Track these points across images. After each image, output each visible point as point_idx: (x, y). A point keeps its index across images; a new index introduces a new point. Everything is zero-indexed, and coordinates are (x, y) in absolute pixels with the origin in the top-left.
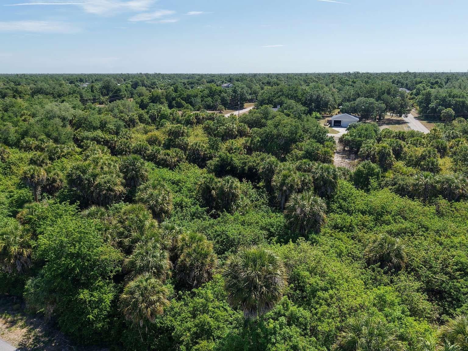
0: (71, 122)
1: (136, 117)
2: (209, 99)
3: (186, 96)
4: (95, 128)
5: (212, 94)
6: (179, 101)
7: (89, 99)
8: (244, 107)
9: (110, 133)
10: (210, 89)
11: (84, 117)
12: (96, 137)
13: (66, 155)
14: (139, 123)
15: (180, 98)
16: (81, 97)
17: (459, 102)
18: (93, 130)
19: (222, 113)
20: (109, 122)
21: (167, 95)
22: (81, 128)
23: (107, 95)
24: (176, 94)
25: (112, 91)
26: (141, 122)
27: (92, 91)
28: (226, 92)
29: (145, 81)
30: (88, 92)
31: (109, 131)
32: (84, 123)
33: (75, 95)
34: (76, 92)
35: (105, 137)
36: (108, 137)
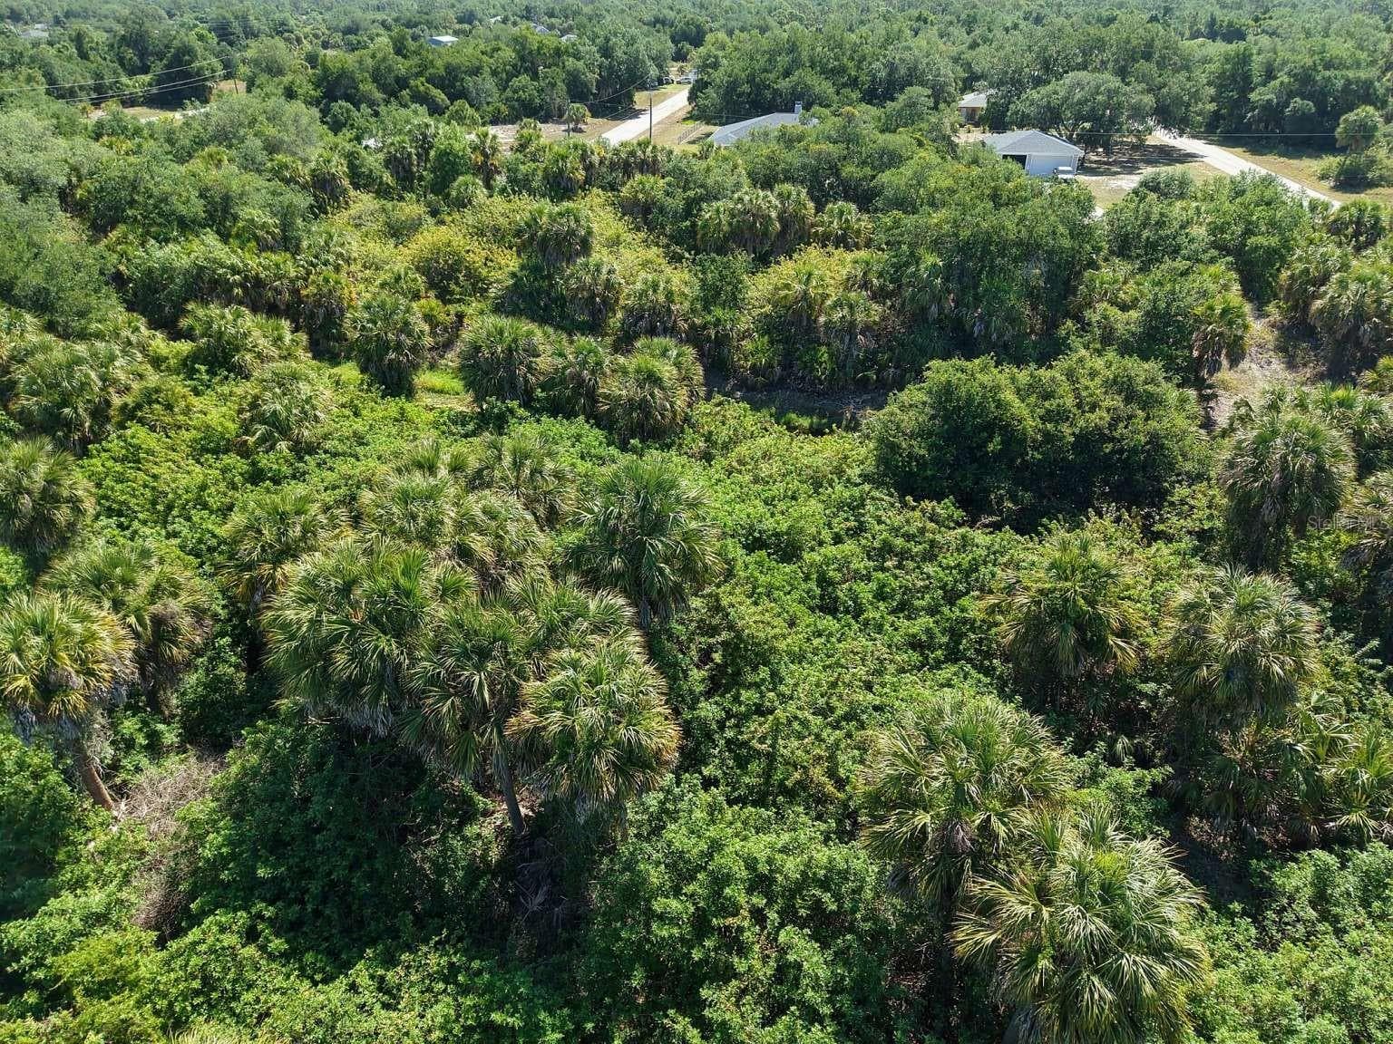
0: (64, 195)
1: (339, 167)
2: (524, 79)
3: (442, 72)
4: (187, 226)
5: (528, 61)
6: (422, 88)
7: (81, 88)
8: (637, 107)
9: (264, 247)
10: (519, 43)
11: (125, 178)
12: (205, 264)
13: (139, 406)
14: (352, 193)
15: (423, 79)
16: (51, 80)
17: (1358, 81)
18: (183, 233)
19: (581, 131)
20: (242, 195)
21: (377, 69)
22: (122, 228)
23: (145, 70)
24: (408, 63)
25: (160, 56)
26: (356, 187)
27: (83, 55)
28: (577, 57)
29: (251, 18)
30: (70, 58)
31: (257, 239)
32: (132, 203)
33: (25, 71)
34: (26, 60)
35: (246, 265)
36: (255, 262)
